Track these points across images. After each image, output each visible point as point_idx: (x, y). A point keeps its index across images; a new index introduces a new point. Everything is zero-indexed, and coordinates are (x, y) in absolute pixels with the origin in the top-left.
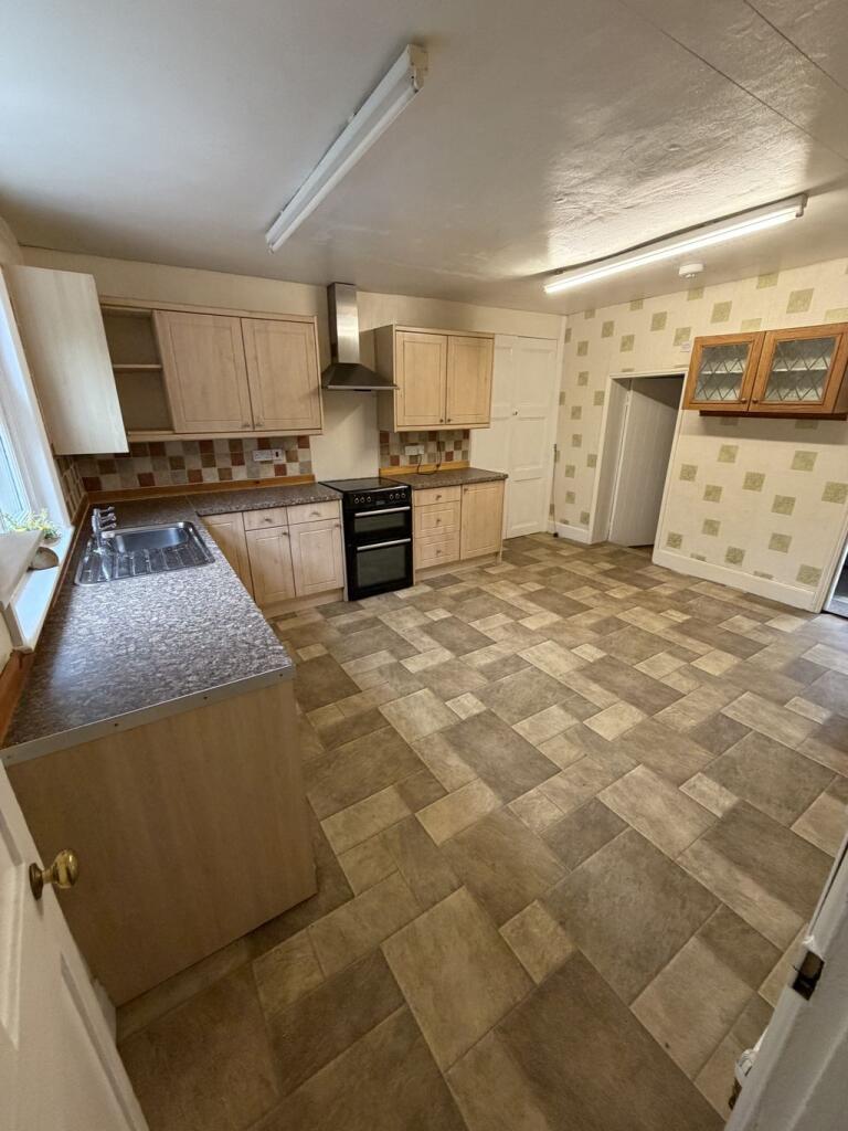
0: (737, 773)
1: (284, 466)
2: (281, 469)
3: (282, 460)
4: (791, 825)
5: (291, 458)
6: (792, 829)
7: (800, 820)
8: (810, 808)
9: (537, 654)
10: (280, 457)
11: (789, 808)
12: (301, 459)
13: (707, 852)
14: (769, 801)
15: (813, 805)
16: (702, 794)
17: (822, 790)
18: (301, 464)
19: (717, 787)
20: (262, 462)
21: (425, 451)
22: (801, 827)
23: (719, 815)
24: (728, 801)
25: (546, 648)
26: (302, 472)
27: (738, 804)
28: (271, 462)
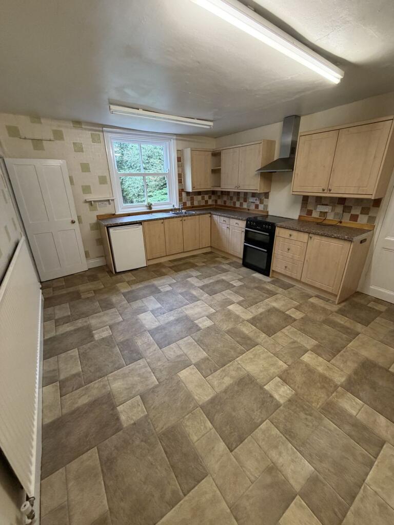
0: (106, 345)
1: (258, 205)
2: (257, 206)
3: (258, 202)
4: (78, 350)
5: (261, 202)
6: (77, 349)
7: (78, 353)
8: (79, 360)
10: (257, 201)
11: (83, 353)
12: (264, 203)
13: (85, 324)
14: (89, 348)
15: (79, 362)
16: (103, 331)
17: (82, 371)
18: (264, 205)
19: (104, 336)
20: (252, 202)
21: (332, 210)
22: (75, 352)
23: (94, 332)
24: (97, 337)
26: (264, 209)
27: (94, 339)
28: (254, 202)
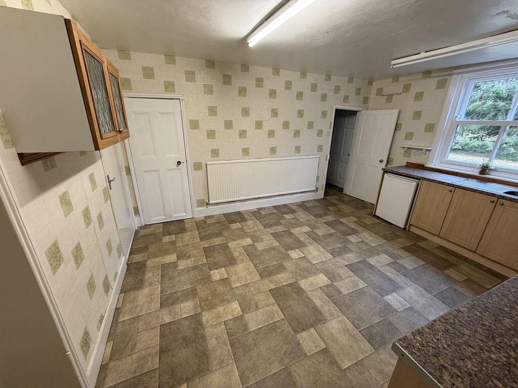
9: (322, 256)
25: (317, 259)
